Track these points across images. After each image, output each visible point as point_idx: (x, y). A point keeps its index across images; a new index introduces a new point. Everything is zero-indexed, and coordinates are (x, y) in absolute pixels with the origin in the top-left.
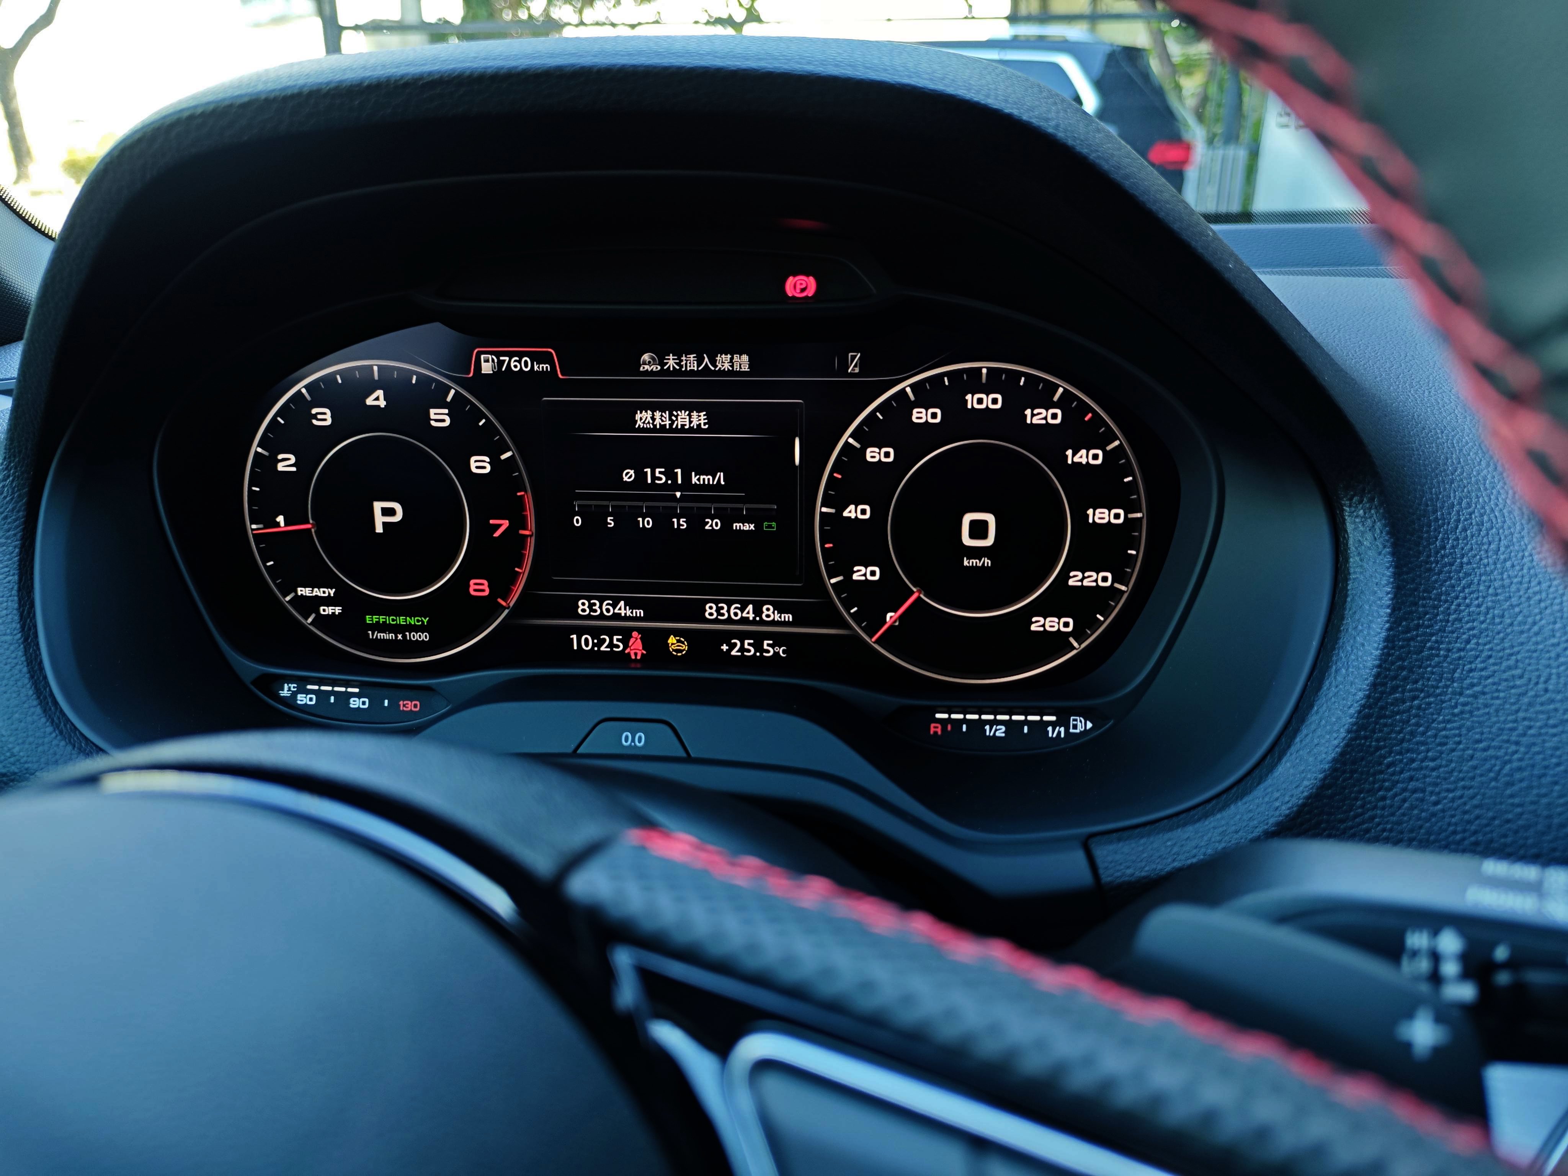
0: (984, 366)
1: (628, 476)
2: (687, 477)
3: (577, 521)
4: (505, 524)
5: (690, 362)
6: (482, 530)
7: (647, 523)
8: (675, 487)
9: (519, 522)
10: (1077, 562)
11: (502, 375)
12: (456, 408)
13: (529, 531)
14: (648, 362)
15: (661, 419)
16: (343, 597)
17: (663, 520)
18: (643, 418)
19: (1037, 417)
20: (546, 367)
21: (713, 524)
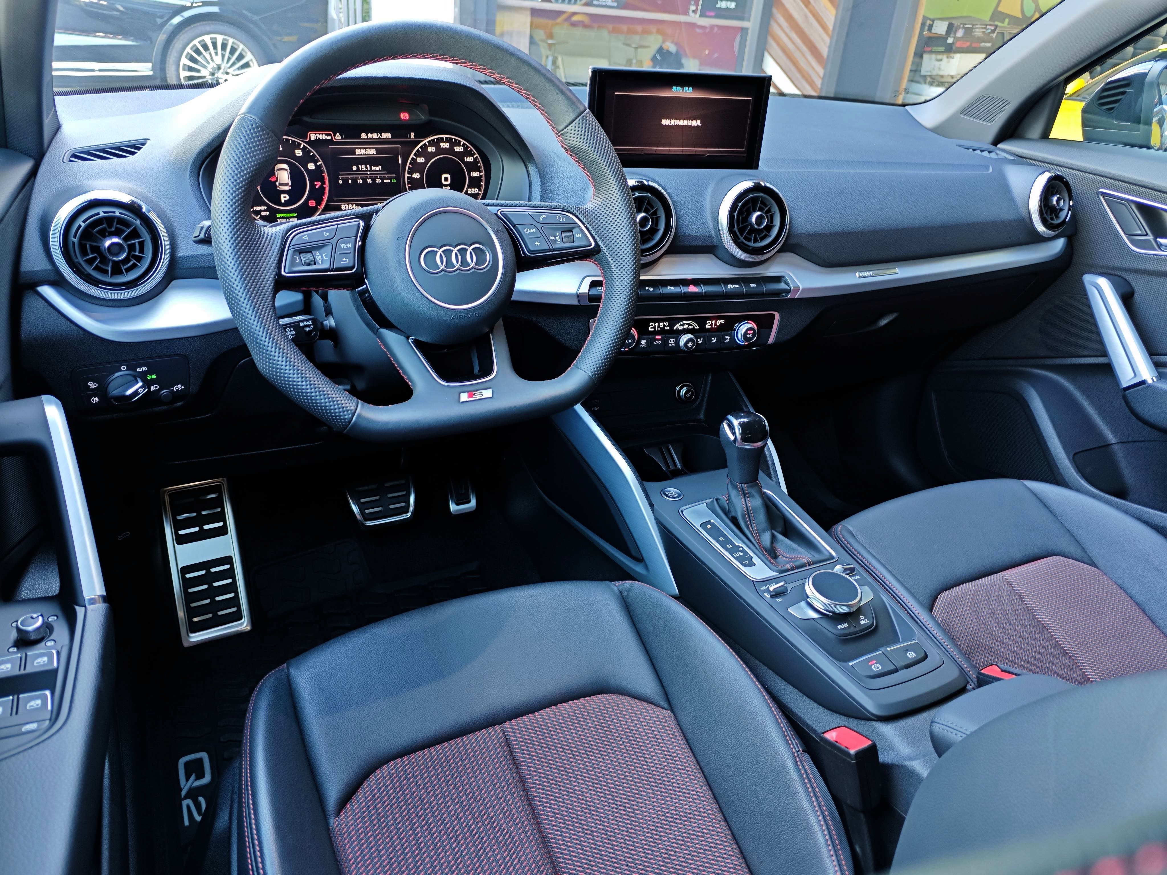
0: (444, 136)
1: (355, 168)
2: (371, 168)
3: (341, 182)
4: (320, 183)
5: (375, 136)
6: (312, 186)
7: (360, 181)
8: (368, 170)
9: (323, 183)
10: (470, 187)
11: (318, 141)
12: (304, 150)
13: (327, 185)
14: (363, 136)
15: (363, 151)
16: (269, 209)
17: (364, 180)
18: (358, 152)
19: (458, 149)
20: (330, 138)
21: (379, 181)
